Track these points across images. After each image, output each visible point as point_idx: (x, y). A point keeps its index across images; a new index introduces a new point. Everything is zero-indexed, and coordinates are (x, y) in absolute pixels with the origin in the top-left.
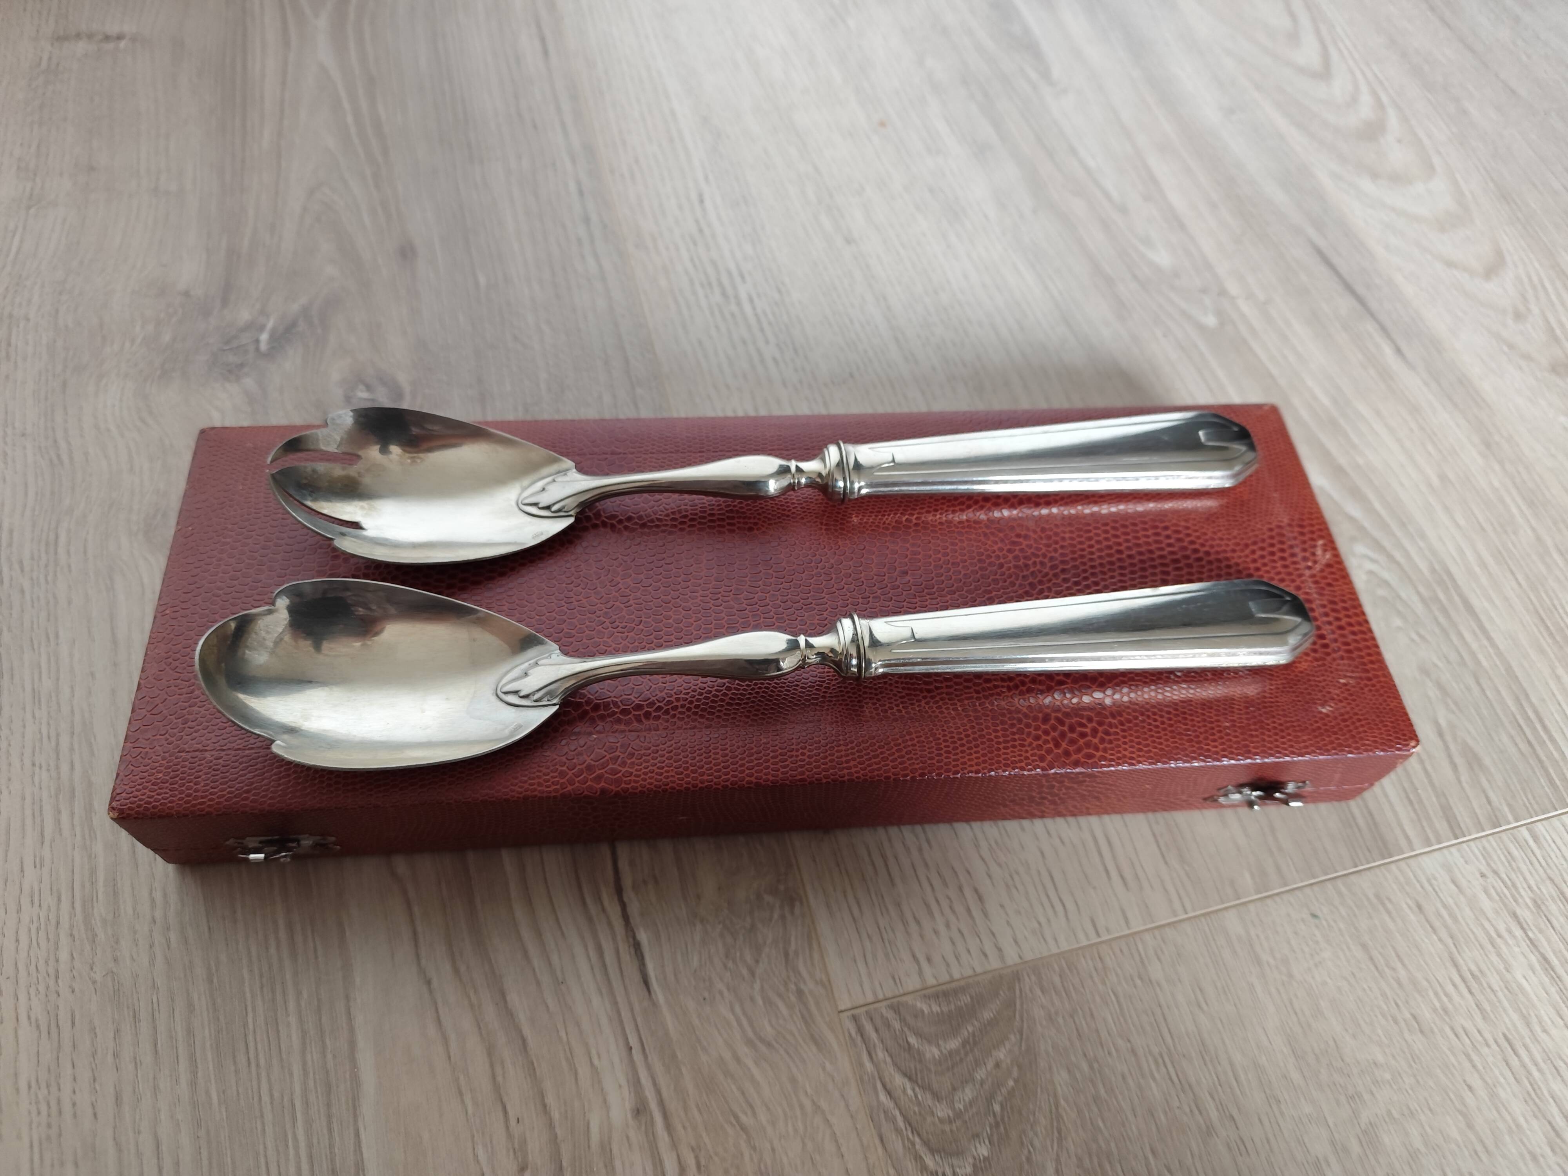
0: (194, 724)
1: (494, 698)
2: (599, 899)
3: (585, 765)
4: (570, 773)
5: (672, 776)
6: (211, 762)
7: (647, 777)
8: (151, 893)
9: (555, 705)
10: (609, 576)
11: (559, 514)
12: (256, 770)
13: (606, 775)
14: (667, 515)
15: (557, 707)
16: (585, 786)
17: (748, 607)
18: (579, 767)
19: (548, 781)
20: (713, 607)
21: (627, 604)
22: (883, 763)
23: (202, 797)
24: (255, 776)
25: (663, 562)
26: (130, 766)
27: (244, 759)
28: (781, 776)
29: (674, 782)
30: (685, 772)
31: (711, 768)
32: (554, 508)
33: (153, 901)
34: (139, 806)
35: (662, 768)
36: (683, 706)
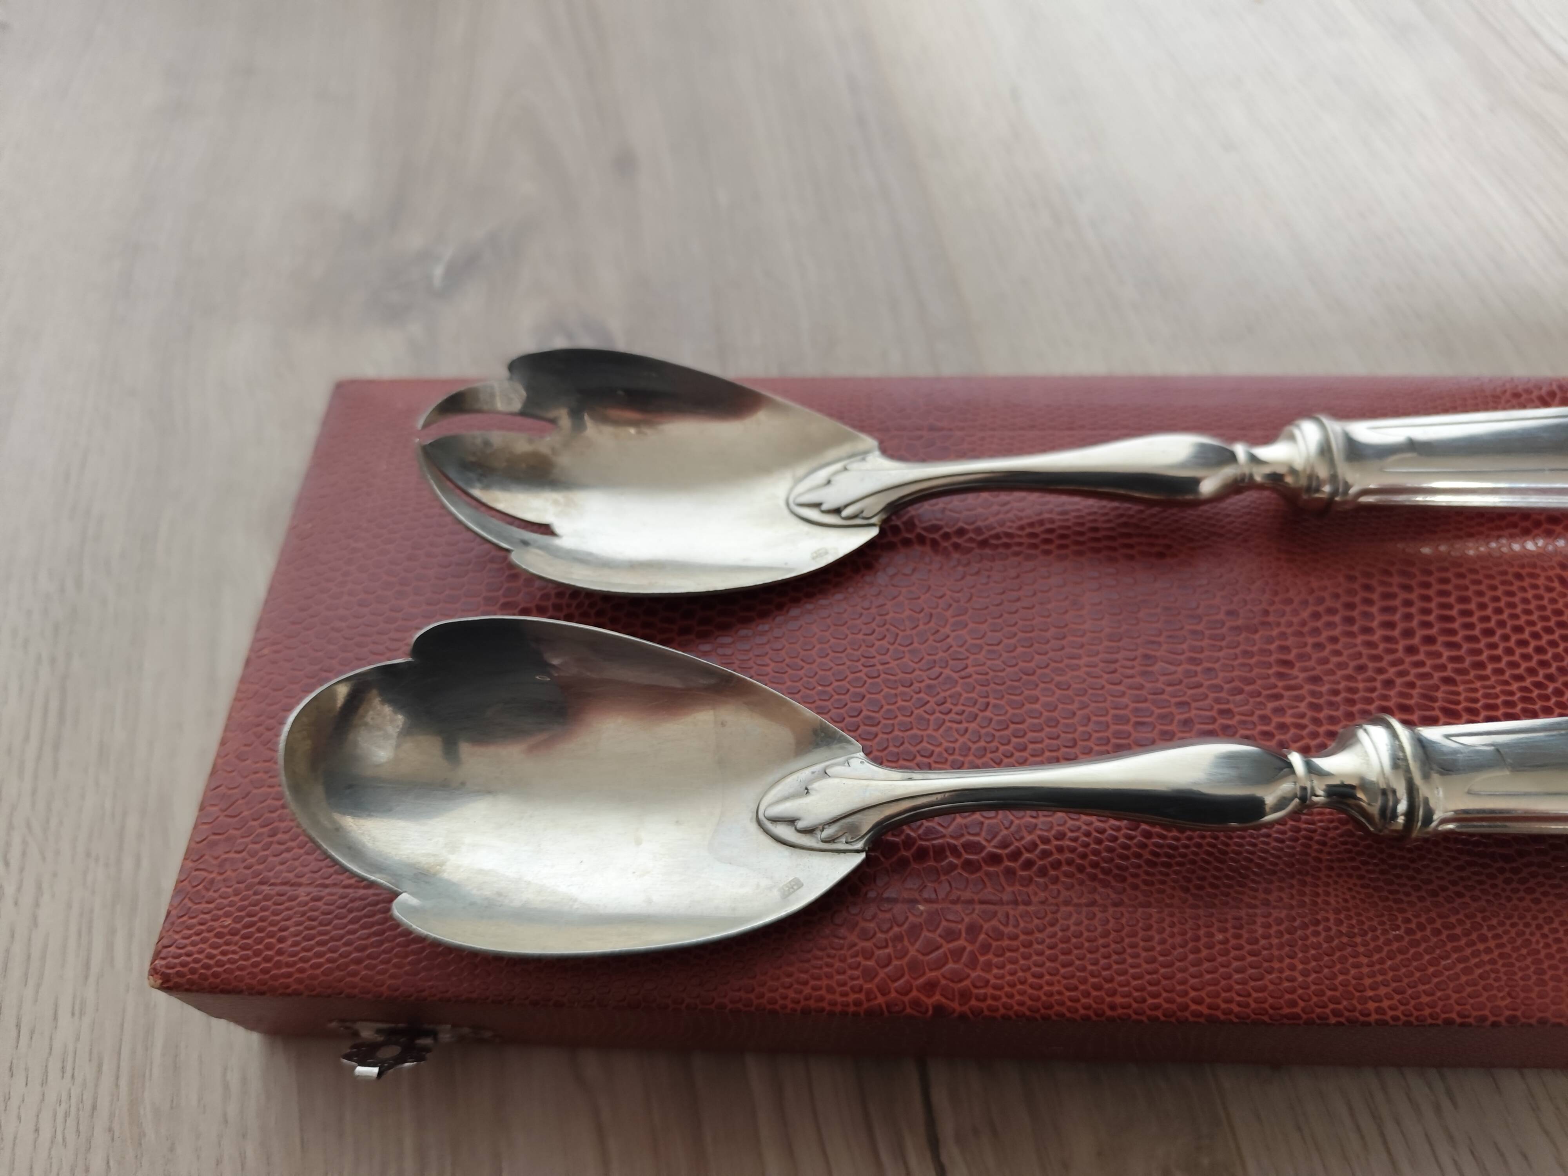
0: (286, 837)
1: (753, 827)
2: (900, 1154)
3: (906, 959)
4: (882, 973)
5: (1060, 993)
6: (306, 904)
7: (1014, 991)
8: (224, 1074)
9: (858, 851)
10: (932, 624)
11: (854, 522)
12: (372, 925)
13: (943, 982)
14: (1022, 528)
15: (863, 856)
16: (906, 999)
17: (1169, 689)
18: (896, 962)
19: (844, 984)
20: (1108, 686)
21: (963, 673)
22: (1439, 994)
23: (288, 965)
24: (369, 936)
25: (1018, 604)
26: (186, 900)
27: (357, 904)
28: (1253, 1005)
29: (1062, 1004)
30: (1082, 987)
31: (1128, 984)
32: (845, 513)
33: (226, 1086)
34: (193, 971)
35: (1041, 976)
36: (1070, 862)
